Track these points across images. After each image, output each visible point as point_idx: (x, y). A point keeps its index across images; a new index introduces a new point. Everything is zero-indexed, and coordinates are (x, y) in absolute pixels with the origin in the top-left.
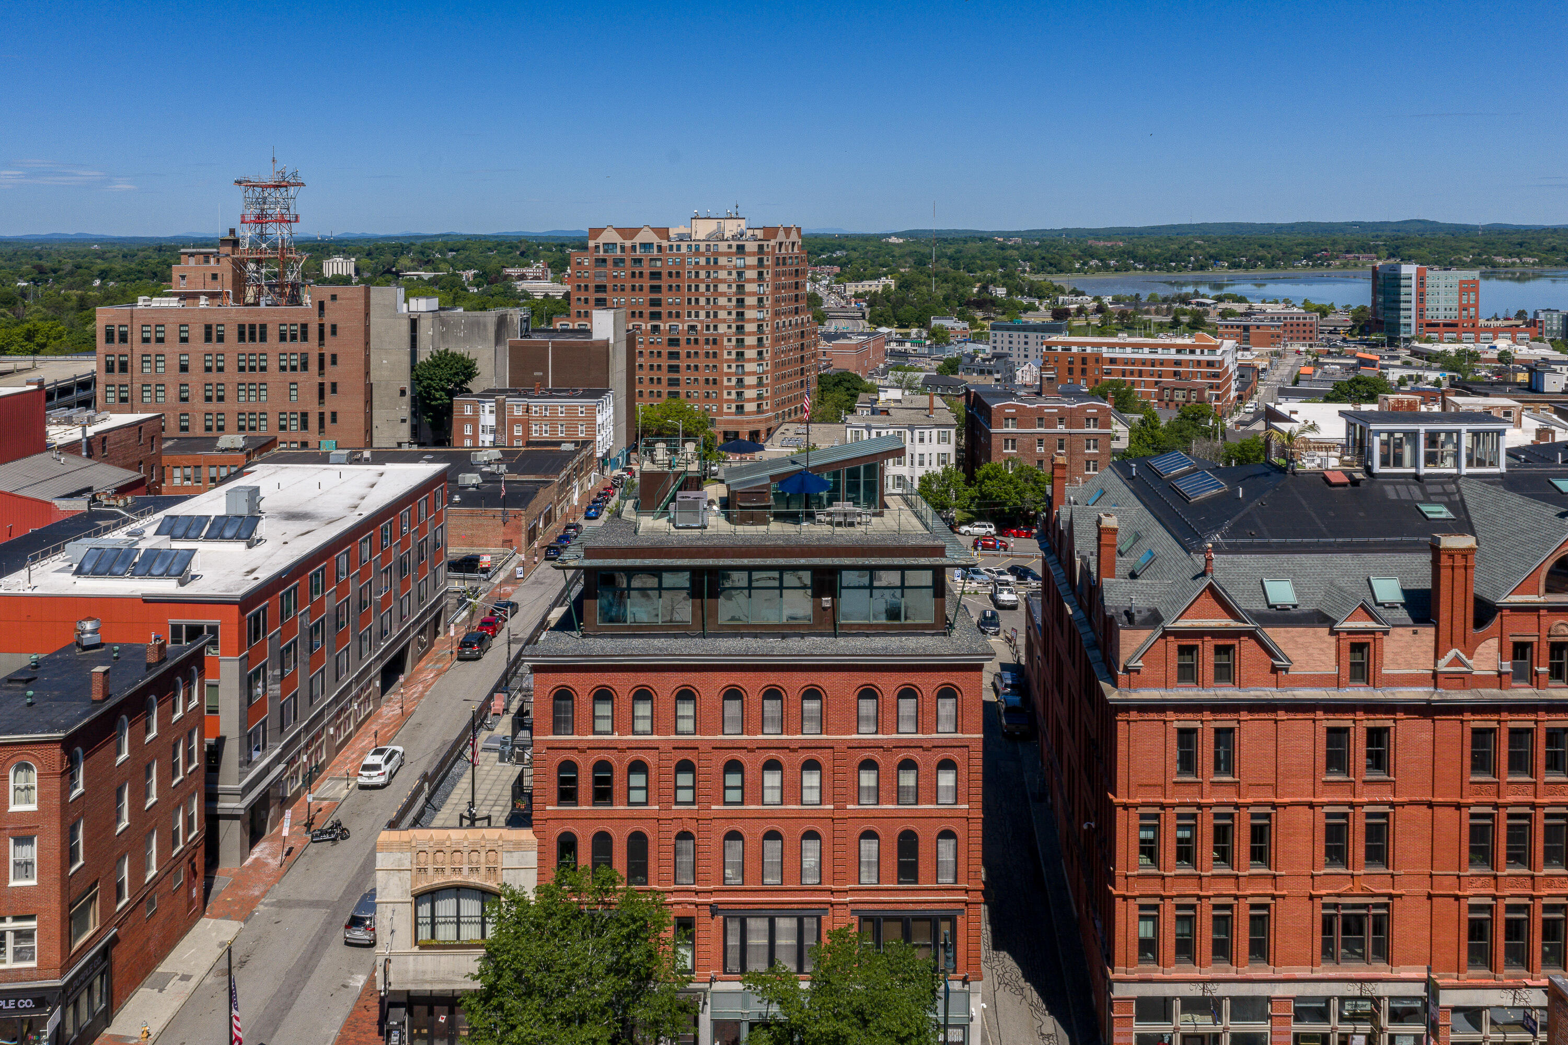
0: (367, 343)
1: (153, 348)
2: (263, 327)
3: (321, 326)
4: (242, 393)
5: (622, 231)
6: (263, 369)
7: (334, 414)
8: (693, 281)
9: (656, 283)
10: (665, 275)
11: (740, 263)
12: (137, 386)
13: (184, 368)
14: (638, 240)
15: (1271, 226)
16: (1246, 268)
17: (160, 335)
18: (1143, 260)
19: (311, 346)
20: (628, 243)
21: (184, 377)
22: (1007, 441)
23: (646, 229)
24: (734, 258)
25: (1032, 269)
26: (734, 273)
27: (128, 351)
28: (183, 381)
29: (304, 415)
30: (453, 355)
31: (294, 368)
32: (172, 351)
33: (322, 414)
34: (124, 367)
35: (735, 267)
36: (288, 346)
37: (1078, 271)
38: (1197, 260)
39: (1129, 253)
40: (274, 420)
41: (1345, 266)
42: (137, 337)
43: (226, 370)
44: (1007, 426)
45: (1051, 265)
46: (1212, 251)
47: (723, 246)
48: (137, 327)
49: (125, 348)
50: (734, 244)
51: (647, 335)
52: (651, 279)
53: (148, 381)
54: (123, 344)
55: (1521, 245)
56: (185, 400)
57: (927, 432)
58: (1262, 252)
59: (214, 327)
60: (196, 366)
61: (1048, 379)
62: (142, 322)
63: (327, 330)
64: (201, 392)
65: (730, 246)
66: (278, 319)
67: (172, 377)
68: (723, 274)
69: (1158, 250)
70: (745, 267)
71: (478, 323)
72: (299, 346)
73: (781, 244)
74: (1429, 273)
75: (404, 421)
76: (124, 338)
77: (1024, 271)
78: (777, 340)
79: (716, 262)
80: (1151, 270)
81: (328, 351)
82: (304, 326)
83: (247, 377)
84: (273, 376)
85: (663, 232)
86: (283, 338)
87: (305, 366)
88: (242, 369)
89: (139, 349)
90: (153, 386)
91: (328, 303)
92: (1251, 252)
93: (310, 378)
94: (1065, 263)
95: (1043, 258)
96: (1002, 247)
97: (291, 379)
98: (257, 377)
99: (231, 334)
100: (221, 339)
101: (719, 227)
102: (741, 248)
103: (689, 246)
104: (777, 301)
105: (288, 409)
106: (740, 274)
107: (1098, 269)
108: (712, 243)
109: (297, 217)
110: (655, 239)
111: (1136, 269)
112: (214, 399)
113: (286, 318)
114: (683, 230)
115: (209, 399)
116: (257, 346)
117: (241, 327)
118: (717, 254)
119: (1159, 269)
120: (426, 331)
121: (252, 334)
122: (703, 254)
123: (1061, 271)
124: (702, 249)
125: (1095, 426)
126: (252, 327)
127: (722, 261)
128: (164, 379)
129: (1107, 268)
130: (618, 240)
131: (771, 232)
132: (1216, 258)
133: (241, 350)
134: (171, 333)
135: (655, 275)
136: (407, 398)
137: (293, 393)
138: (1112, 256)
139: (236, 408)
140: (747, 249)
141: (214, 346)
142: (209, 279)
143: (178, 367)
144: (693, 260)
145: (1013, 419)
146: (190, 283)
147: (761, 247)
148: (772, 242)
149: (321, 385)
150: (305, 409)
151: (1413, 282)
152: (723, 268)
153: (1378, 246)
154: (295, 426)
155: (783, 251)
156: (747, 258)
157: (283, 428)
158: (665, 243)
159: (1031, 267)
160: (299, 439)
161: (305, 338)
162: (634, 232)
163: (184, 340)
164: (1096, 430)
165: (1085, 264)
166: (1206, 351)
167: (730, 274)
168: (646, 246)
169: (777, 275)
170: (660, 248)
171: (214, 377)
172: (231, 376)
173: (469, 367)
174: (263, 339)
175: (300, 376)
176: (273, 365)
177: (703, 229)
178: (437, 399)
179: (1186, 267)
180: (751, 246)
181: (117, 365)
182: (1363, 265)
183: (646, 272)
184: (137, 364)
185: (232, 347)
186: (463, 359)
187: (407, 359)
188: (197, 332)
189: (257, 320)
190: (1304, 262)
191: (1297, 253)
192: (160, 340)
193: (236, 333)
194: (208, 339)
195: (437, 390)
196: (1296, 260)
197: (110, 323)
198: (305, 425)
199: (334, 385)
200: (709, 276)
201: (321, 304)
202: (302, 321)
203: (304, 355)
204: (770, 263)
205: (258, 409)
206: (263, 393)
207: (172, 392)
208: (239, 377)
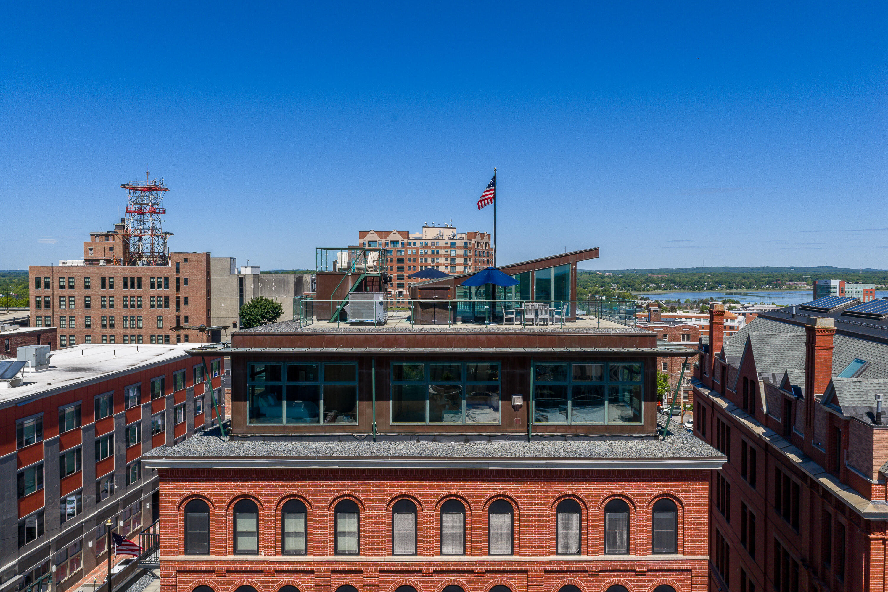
0: (208, 292)
1: (67, 292)
2: (140, 279)
3: (178, 279)
4: (125, 322)
5: (379, 233)
6: (140, 306)
7: (186, 337)
8: (424, 264)
9: (400, 265)
10: (406, 261)
11: (452, 253)
12: (57, 317)
13: (88, 305)
14: (390, 238)
15: (747, 268)
16: (736, 289)
17: (71, 284)
18: (679, 284)
19: (171, 292)
20: (383, 241)
21: (88, 312)
23: (395, 232)
24: (449, 250)
25: (619, 288)
26: (449, 259)
27: (50, 294)
28: (87, 314)
29: (166, 337)
30: (266, 300)
31: (160, 306)
32: (79, 293)
33: (177, 337)
34: (48, 305)
35: (450, 256)
36: (156, 292)
37: (644, 289)
38: (709, 284)
39: (671, 280)
40: (146, 340)
41: (790, 288)
42: (56, 285)
43: (115, 307)
45: (629, 286)
46: (717, 280)
47: (442, 243)
48: (57, 278)
49: (48, 292)
50: (449, 241)
51: (395, 297)
52: (398, 263)
53: (64, 314)
54: (47, 290)
55: (884, 278)
56: (89, 326)
58: (744, 281)
59: (107, 279)
60: (95, 303)
61: (654, 311)
62: (60, 275)
63: (182, 281)
64: (99, 321)
65: (446, 243)
66: (150, 274)
67: (79, 311)
68: (442, 260)
69: (687, 279)
70: (457, 256)
71: (284, 281)
72: (163, 292)
73: (478, 243)
74: (846, 285)
76: (47, 286)
77: (614, 289)
79: (438, 253)
80: (684, 289)
81: (182, 295)
82: (166, 279)
83: (129, 312)
84: (146, 311)
85: (406, 234)
86: (152, 287)
87: (167, 306)
88: (125, 306)
89: (58, 292)
90: (67, 317)
91: (182, 264)
92: (738, 281)
93: (170, 314)
94: (636, 285)
95: (625, 282)
96: (602, 277)
97: (159, 313)
98: (136, 312)
99: (118, 283)
100: (111, 287)
101: (440, 233)
102: (453, 244)
103: (421, 243)
105: (155, 333)
106: (453, 260)
107: (655, 289)
108: (435, 241)
109: (164, 211)
110: (399, 238)
111: (675, 289)
112: (108, 326)
113: (155, 274)
114: (417, 235)
115: (104, 326)
116: (135, 292)
117: (125, 279)
118: (439, 247)
119: (688, 289)
120: (249, 286)
121: (132, 284)
122: (430, 248)
123: (635, 289)
124: (429, 244)
125: (688, 340)
126: (132, 279)
127: (442, 252)
128: (74, 313)
129: (659, 288)
130: (377, 238)
131: (472, 235)
132: (720, 283)
133: (125, 294)
134: (79, 283)
135: (400, 261)
136: (237, 329)
137: (160, 322)
138: (662, 282)
139: (123, 332)
140: (457, 245)
141: (107, 292)
142: (107, 251)
143: (83, 305)
144: (424, 251)
146: (95, 253)
147: (465, 243)
148: (473, 241)
149: (178, 317)
150: (166, 333)
151: (838, 290)
152: (442, 256)
153: (806, 278)
155: (479, 247)
156: (457, 250)
158: (406, 241)
159: (618, 287)
161: (167, 287)
162: (386, 234)
163: (87, 287)
164: (689, 342)
165: (648, 286)
166: (729, 320)
167: (446, 260)
168: (395, 243)
169: (476, 262)
170: (403, 243)
171: (107, 312)
172: (119, 311)
173: (277, 308)
174: (140, 287)
175: (163, 311)
176: (146, 303)
177: (430, 234)
179: (703, 288)
180: (460, 243)
181: (43, 303)
183: (395, 259)
184: (56, 302)
185: (119, 294)
186: (272, 303)
187: (236, 303)
188: (96, 282)
189: (136, 275)
190: (767, 286)
191: (763, 281)
192: (72, 287)
193: (121, 283)
194: (103, 287)
195: (255, 322)
196: (763, 285)
197: (38, 275)
199: (186, 317)
200: (433, 261)
201: (178, 264)
202: (165, 275)
203: (167, 298)
204: (471, 254)
205: (137, 333)
206: (140, 322)
207: (80, 321)
208: (124, 312)
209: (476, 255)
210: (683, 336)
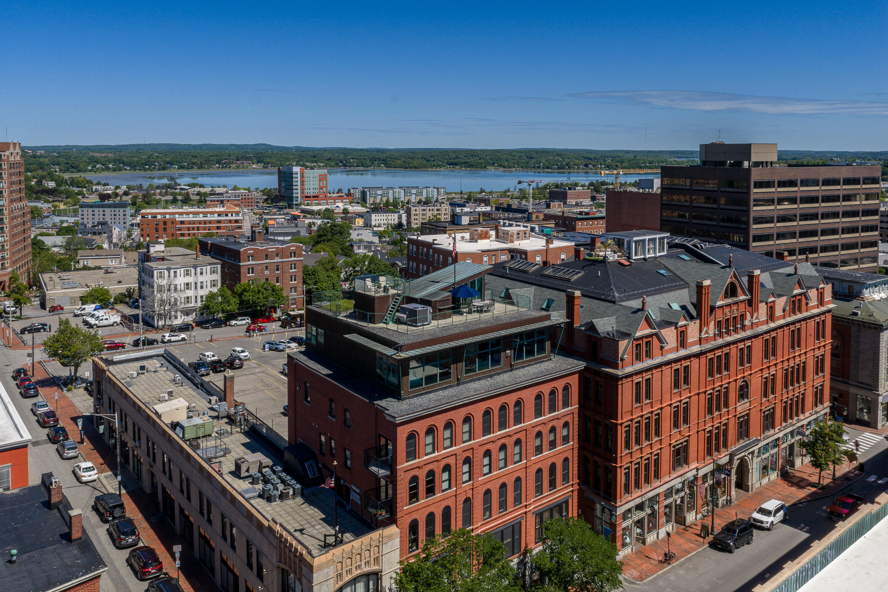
15: (189, 145)
16: (188, 169)
18: (129, 164)
22: (249, 269)
25: (61, 170)
37: (90, 171)
38: (160, 165)
39: (119, 160)
41: (238, 167)
44: (249, 260)
45: (73, 167)
46: (168, 160)
55: (314, 157)
57: (204, 268)
58: (195, 160)
61: (259, 232)
69: (136, 159)
73: (12, 153)
74: (305, 171)
77: (56, 171)
78: (13, 219)
80: (134, 170)
92: (188, 160)
94: (82, 166)
95: (67, 163)
96: (34, 157)
107: (103, 170)
111: (125, 169)
119: (139, 170)
123: (80, 171)
125: (295, 257)
129: (108, 169)
132: (171, 163)
138: (110, 162)
145: (252, 256)
151: (299, 176)
153: (251, 157)
155: (13, 159)
159: (59, 169)
164: (295, 259)
165: (94, 167)
169: (11, 175)
179: (154, 168)
182: (247, 167)
190: (217, 165)
191: (213, 161)
196: (213, 164)
204: (6, 167)
209: (11, 168)
210: (291, 253)
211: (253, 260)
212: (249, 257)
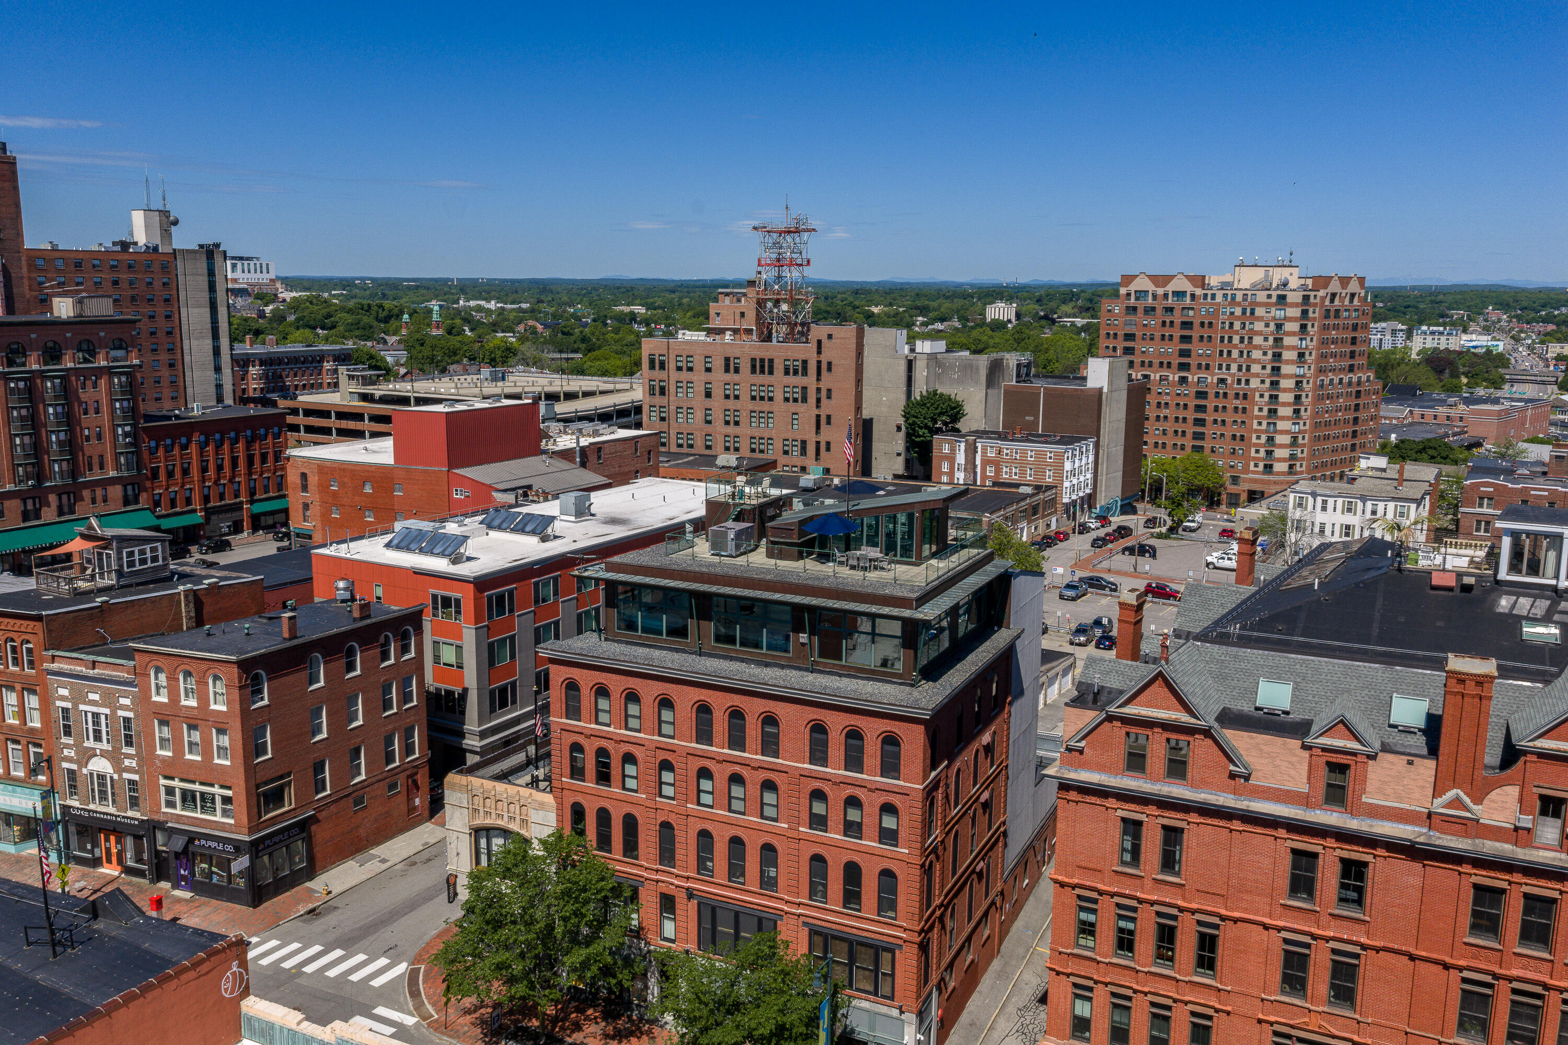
0: (859, 381)
1: (685, 375)
2: (771, 361)
3: (819, 362)
4: (753, 420)
5: (1154, 279)
6: (771, 399)
7: (828, 444)
8: (1226, 332)
9: (1186, 333)
10: (1196, 325)
11: (1280, 314)
12: (673, 408)
13: (708, 395)
14: (1171, 288)
17: (690, 365)
19: (810, 381)
20: (1160, 291)
21: (708, 403)
22: (1479, 522)
23: (1180, 276)
24: (1273, 309)
26: (1272, 325)
27: (666, 378)
28: (708, 406)
29: (804, 443)
30: (942, 395)
31: (796, 400)
32: (699, 378)
33: (818, 443)
34: (663, 391)
35: (1274, 319)
36: (792, 380)
40: (779, 445)
42: (672, 366)
43: (741, 398)
44: (1481, 506)
47: (1261, 296)
48: (672, 357)
49: (663, 375)
50: (1274, 294)
51: (1173, 386)
52: (1182, 328)
53: (681, 405)
54: (662, 371)
56: (709, 422)
59: (732, 360)
60: (717, 392)
62: (676, 353)
63: (824, 366)
64: (722, 416)
65: (1269, 296)
66: (784, 355)
67: (699, 401)
68: (1259, 326)
70: (1286, 319)
71: (971, 366)
72: (799, 380)
73: (1334, 295)
75: (899, 454)
76: (662, 366)
78: (1320, 399)
79: (1252, 313)
81: (824, 385)
82: (805, 362)
83: (758, 406)
84: (779, 406)
85: (1200, 281)
86: (787, 372)
87: (805, 400)
88: (753, 398)
89: (674, 375)
90: (684, 408)
91: (825, 342)
93: (808, 411)
97: (793, 410)
98: (765, 406)
99: (745, 367)
100: (737, 370)
101: (1267, 276)
102: (1282, 298)
103: (1225, 296)
104: (1323, 356)
105: (790, 436)
106: (1279, 327)
108: (1249, 293)
109: (809, 262)
110: (1188, 287)
112: (732, 423)
113: (790, 355)
114: (1228, 278)
115: (727, 423)
116: (765, 379)
117: (753, 361)
118: (1255, 304)
120: (921, 372)
121: (762, 367)
122: (1239, 304)
124: (1239, 298)
126: (762, 360)
127: (1260, 312)
128: (693, 403)
130: (1149, 286)
131: (1322, 281)
133: (753, 381)
134: (698, 364)
135: (1187, 325)
136: (902, 434)
137: (795, 422)
139: (749, 432)
140: (1289, 300)
141: (732, 377)
142: (738, 316)
143: (703, 393)
144: (1228, 310)
145: (1490, 499)
146: (723, 320)
147: (1306, 298)
148: (1322, 293)
149: (818, 416)
150: (804, 438)
152: (1260, 319)
154: (796, 451)
155: (1337, 302)
156: (1288, 309)
157: (786, 452)
158: (1199, 292)
160: (799, 464)
161: (805, 372)
162: (1167, 279)
163: (708, 370)
167: (1267, 325)
168: (1179, 294)
169: (1325, 328)
170: (1193, 296)
171: (731, 404)
172: (745, 404)
173: (955, 408)
174: (771, 372)
175: (800, 407)
176: (779, 396)
177: (1247, 278)
178: (920, 436)
180: (1294, 297)
181: (657, 389)
183: (1178, 321)
184: (672, 389)
185: (746, 380)
186: (950, 399)
187: (902, 397)
188: (718, 364)
189: (767, 355)
192: (690, 369)
193: (749, 365)
194: (727, 370)
195: (921, 428)
197: (653, 352)
198: (804, 451)
199: (829, 417)
200: (1244, 328)
201: (819, 342)
202: (803, 357)
203: (804, 389)
204: (1317, 315)
205: (766, 435)
206: (771, 420)
207: (699, 415)
208: (751, 405)
209: (1327, 317)
211: (1489, 506)
212: (1481, 498)
